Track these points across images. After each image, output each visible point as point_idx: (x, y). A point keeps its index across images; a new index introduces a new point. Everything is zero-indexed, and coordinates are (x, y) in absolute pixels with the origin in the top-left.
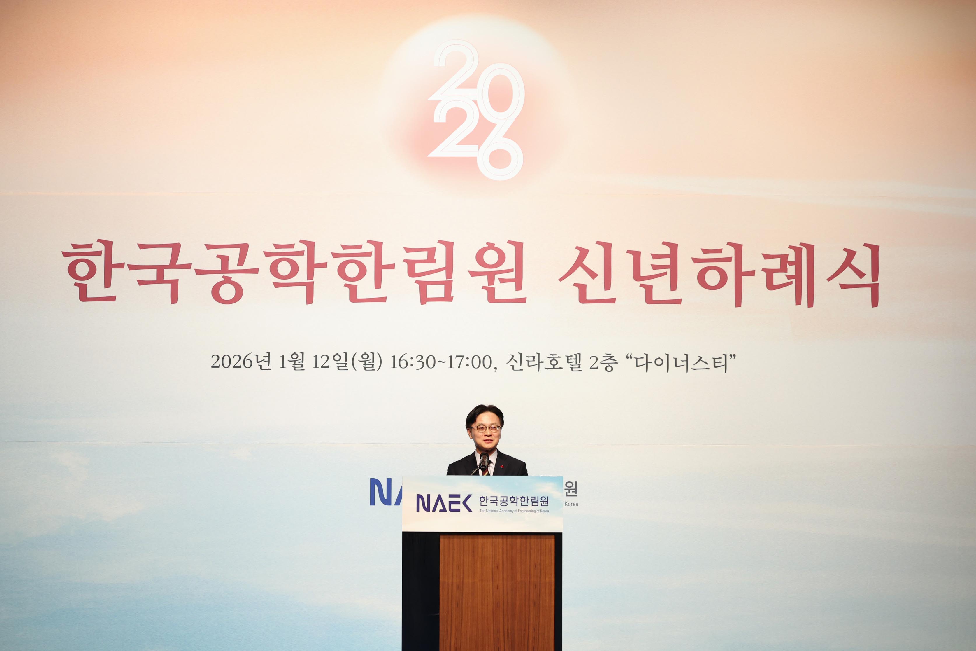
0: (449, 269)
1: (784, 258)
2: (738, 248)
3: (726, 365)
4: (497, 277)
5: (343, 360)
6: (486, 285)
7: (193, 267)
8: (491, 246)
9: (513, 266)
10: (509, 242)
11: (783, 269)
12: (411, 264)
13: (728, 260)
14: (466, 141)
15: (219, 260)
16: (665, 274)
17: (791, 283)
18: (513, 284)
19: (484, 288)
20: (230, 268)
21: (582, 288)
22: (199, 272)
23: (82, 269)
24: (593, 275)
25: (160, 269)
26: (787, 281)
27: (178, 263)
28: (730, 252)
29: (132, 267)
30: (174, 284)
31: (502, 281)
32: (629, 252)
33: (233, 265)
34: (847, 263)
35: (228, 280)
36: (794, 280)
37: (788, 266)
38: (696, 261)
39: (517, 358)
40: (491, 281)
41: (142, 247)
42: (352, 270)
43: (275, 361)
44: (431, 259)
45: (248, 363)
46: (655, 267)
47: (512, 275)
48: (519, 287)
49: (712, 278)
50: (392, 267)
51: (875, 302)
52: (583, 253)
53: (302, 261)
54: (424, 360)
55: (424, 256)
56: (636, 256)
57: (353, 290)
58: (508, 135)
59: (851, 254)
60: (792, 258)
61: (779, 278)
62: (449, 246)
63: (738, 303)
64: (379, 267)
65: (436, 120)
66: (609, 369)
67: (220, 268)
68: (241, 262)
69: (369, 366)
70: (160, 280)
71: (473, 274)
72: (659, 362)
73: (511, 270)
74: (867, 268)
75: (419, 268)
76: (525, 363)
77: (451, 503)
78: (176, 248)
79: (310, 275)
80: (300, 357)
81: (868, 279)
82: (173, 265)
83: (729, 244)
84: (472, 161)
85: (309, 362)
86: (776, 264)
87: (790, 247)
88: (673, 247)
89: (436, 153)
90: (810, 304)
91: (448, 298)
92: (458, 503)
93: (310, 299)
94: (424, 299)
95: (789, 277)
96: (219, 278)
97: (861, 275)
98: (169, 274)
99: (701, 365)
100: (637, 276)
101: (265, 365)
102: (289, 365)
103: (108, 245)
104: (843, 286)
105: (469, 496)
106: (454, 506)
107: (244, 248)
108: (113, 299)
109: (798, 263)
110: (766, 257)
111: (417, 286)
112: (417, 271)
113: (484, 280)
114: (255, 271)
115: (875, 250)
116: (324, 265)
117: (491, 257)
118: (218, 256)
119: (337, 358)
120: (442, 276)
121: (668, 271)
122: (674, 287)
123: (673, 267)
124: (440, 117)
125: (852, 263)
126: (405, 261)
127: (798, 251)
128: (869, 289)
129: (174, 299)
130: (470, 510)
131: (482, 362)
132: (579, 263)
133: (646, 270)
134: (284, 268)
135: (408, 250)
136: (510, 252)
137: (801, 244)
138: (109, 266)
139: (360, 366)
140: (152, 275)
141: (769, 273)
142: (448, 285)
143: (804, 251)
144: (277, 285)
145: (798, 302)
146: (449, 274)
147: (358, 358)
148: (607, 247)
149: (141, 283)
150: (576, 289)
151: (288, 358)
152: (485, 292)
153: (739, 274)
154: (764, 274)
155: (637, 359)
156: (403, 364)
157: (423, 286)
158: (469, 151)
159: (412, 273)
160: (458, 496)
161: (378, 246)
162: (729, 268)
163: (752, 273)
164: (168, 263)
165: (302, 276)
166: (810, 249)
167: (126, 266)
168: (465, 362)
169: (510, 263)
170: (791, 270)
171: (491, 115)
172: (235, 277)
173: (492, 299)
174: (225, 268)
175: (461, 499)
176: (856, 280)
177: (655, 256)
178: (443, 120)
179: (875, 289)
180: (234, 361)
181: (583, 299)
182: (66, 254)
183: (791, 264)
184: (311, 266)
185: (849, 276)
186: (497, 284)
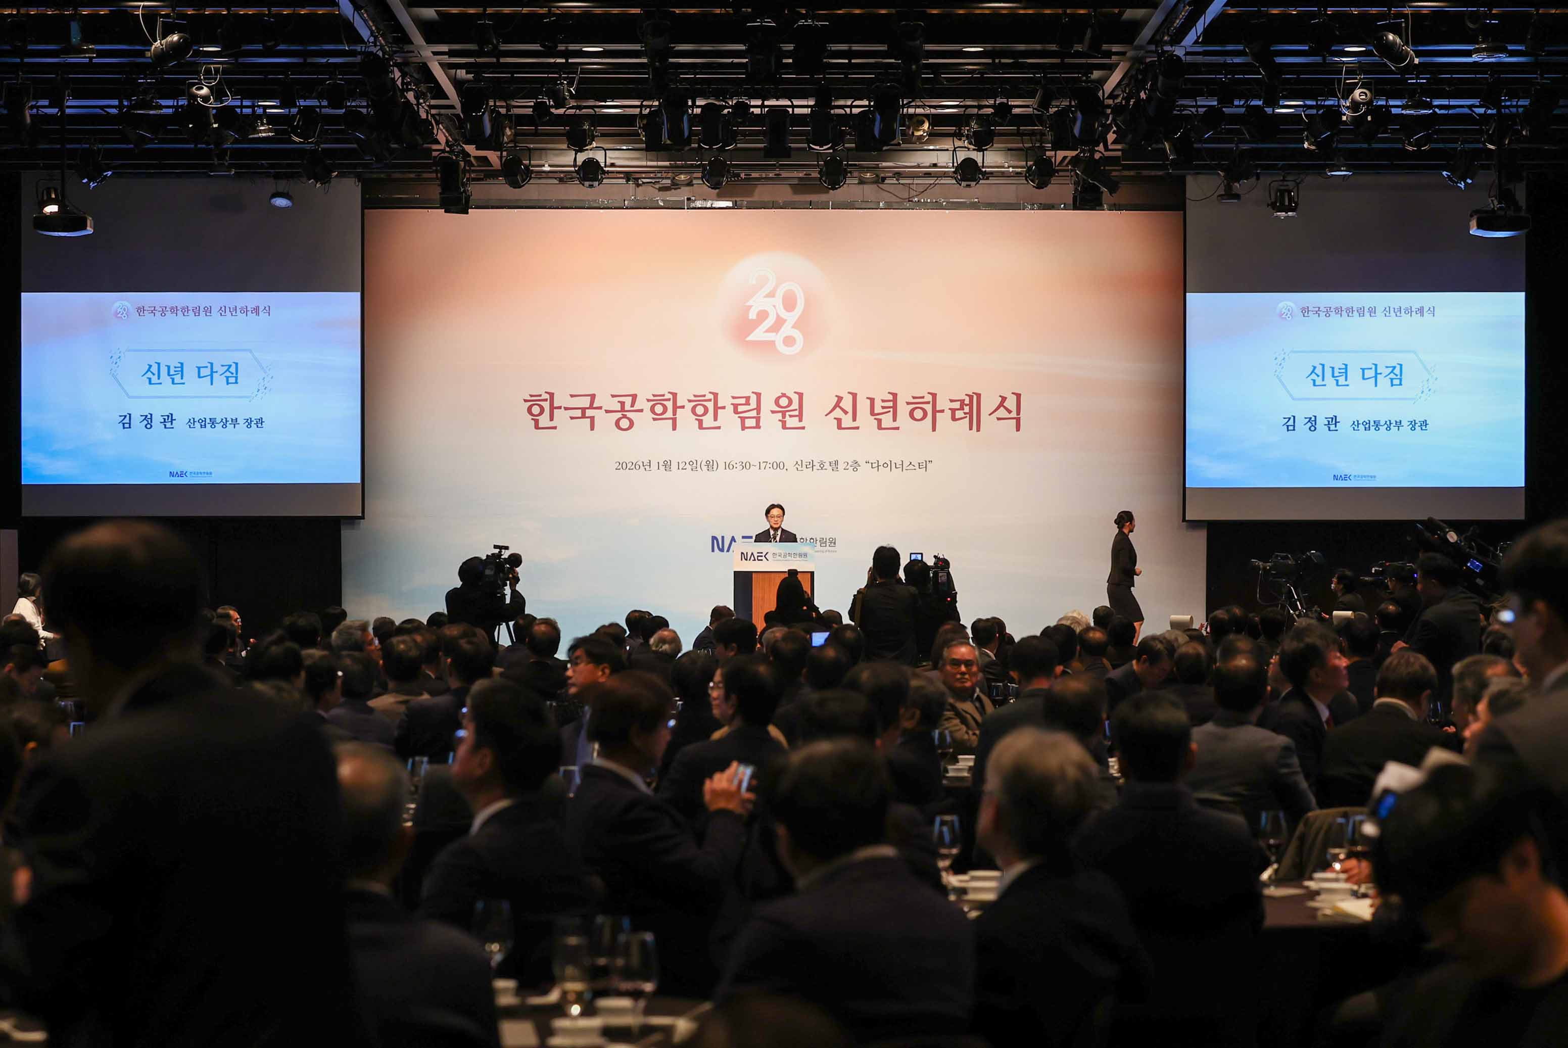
0: (758, 409)
1: (962, 401)
2: (934, 396)
3: (926, 467)
4: (787, 414)
5: (695, 465)
6: (781, 418)
7: (604, 408)
8: (784, 395)
9: (797, 407)
10: (795, 393)
11: (962, 408)
12: (736, 406)
13: (928, 403)
14: (767, 331)
15: (619, 404)
16: (890, 411)
17: (966, 417)
18: (797, 419)
19: (780, 420)
20: (626, 409)
21: (839, 421)
22: (607, 411)
23: (536, 410)
24: (846, 412)
25: (584, 410)
26: (964, 415)
27: (594, 406)
28: (929, 398)
29: (566, 409)
30: (592, 419)
31: (791, 416)
32: (868, 398)
33: (628, 407)
34: (1001, 404)
35: (625, 417)
36: (968, 415)
37: (965, 407)
38: (908, 403)
39: (800, 463)
40: (784, 416)
41: (572, 396)
42: (700, 410)
43: (654, 465)
44: (747, 403)
45: (637, 467)
46: (883, 407)
47: (796, 413)
48: (801, 420)
49: (918, 414)
50: (724, 408)
51: (1018, 429)
52: (840, 399)
53: (669, 405)
54: (744, 465)
55: (743, 401)
56: (872, 400)
57: (700, 423)
58: (794, 327)
59: (1004, 399)
60: (967, 401)
61: (959, 414)
62: (758, 395)
63: (934, 429)
64: (716, 408)
65: (750, 318)
66: (855, 470)
67: (620, 409)
68: (632, 406)
69: (710, 468)
70: (584, 416)
71: (773, 412)
72: (885, 465)
73: (796, 410)
74: (1013, 408)
75: (740, 409)
76: (804, 466)
77: (758, 556)
78: (593, 397)
79: (675, 413)
80: (669, 463)
81: (1014, 414)
82: (591, 407)
83: (929, 393)
84: (772, 343)
85: (674, 466)
86: (957, 405)
87: (966, 395)
88: (895, 395)
89: (751, 338)
90: (978, 430)
91: (758, 426)
92: (762, 556)
93: (674, 428)
94: (744, 428)
95: (965, 413)
96: (619, 415)
97: (1010, 412)
98: (589, 413)
99: (911, 467)
100: (872, 413)
101: (647, 468)
102: (662, 468)
103: (552, 395)
104: (999, 419)
105: (767, 553)
106: (759, 558)
107: (634, 397)
108: (555, 428)
109: (971, 405)
110: (952, 401)
111: (739, 420)
112: (739, 410)
113: (780, 416)
114: (641, 411)
115: (1018, 396)
116: (683, 407)
117: (784, 402)
118: (619, 402)
119: (691, 463)
120: (754, 413)
121: (891, 410)
122: (895, 420)
123: (895, 408)
124: (752, 315)
125: (1005, 404)
126: (732, 404)
127: (971, 397)
128: (1015, 420)
129: (592, 428)
130: (767, 560)
131: (778, 465)
132: (837, 405)
133: (878, 409)
134: (658, 409)
135: (734, 398)
136: (795, 399)
137: (973, 393)
138: (552, 408)
139: (705, 468)
140: (578, 413)
141: (953, 411)
142: (758, 419)
143: (975, 397)
144: (654, 419)
145: (971, 429)
146: (759, 412)
147: (704, 463)
148: (854, 396)
149: (572, 418)
150: (836, 421)
151: (661, 463)
152: (780, 423)
153: (935, 411)
154: (950, 411)
155: (872, 463)
156: (731, 467)
157: (743, 419)
158: (771, 336)
159: (736, 412)
160: (762, 553)
161: (716, 395)
162: (928, 408)
163: (942, 411)
164: (588, 406)
165: (669, 414)
166: (979, 396)
167: (563, 408)
168: (768, 465)
169: (795, 405)
170: (967, 409)
171: (784, 314)
172: (629, 415)
173: (784, 427)
174: (623, 409)
175: (763, 555)
176: (1007, 415)
177: (883, 401)
178: (754, 317)
179: (1018, 420)
180: (629, 466)
181: (840, 427)
182: (526, 401)
183: (967, 405)
184: (675, 408)
185: (1002, 413)
186: (787, 418)
